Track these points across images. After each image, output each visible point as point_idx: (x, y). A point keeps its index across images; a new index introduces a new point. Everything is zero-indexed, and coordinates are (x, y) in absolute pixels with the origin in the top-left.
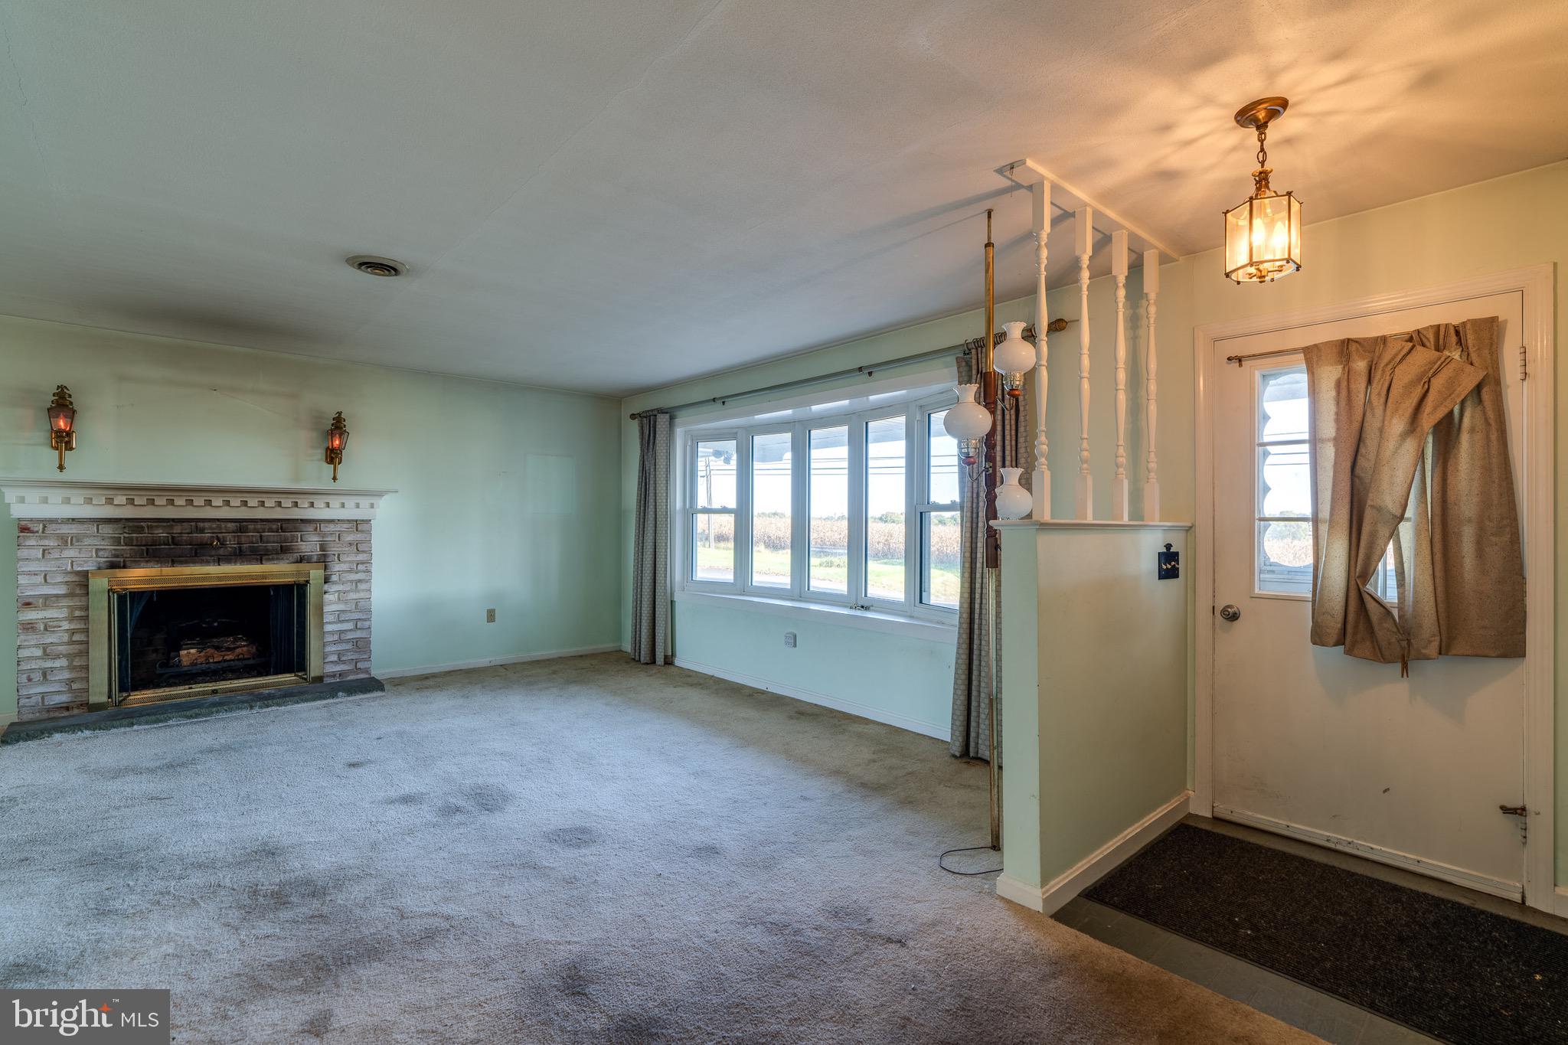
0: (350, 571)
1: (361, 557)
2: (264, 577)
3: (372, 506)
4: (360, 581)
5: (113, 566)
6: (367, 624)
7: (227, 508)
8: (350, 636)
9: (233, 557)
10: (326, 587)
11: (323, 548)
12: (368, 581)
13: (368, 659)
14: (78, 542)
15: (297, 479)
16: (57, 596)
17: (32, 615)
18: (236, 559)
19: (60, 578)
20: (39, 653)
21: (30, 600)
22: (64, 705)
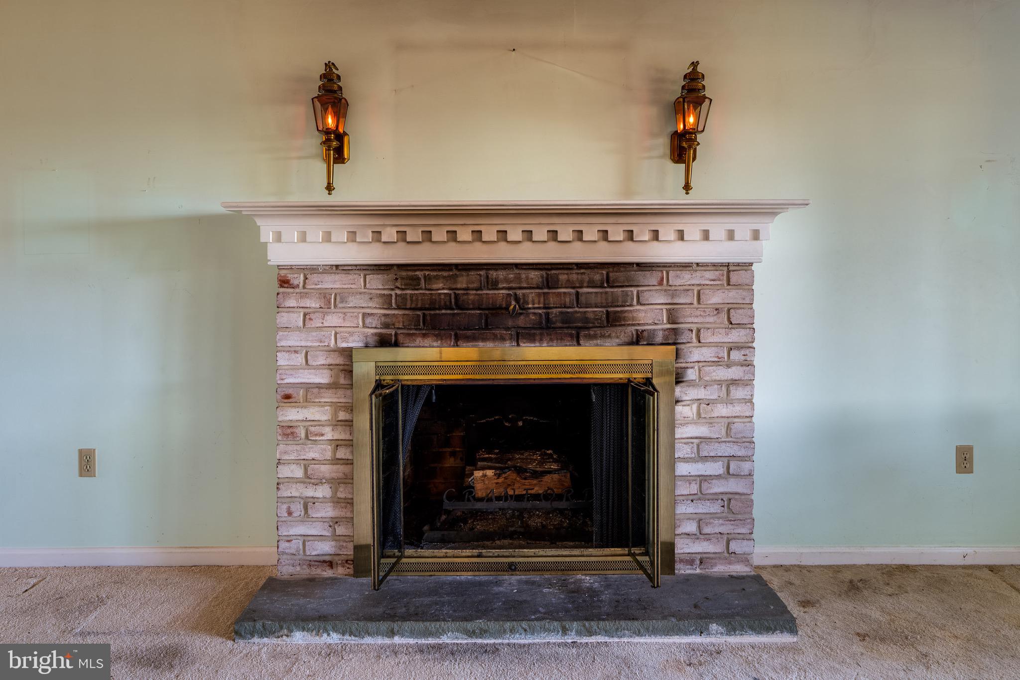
0: (717, 363)
1: (736, 336)
2: (582, 369)
3: (756, 235)
4: (734, 382)
5: (383, 342)
6: (746, 466)
7: (529, 244)
8: (718, 487)
9: (538, 332)
10: (678, 391)
11: (672, 319)
12: (748, 383)
13: (748, 537)
14: (342, 302)
15: (628, 193)
16: (319, 386)
17: (292, 414)
18: (541, 334)
19: (321, 359)
20: (299, 473)
21: (290, 391)
22: (327, 558)
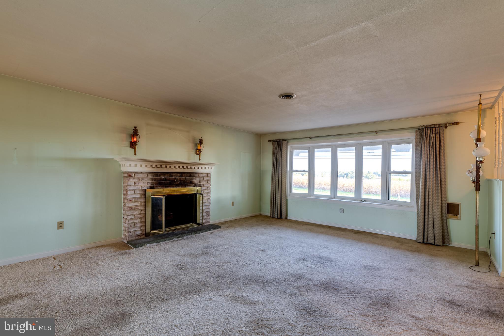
1: (208, 185)
2: (187, 192)
4: (208, 193)
5: (151, 188)
6: (209, 207)
7: (183, 169)
9: (179, 185)
11: (200, 183)
12: (210, 193)
13: (210, 218)
14: (143, 180)
16: (138, 198)
17: (131, 205)
18: (180, 186)
19: (138, 192)
20: (133, 217)
21: (131, 199)
22: (139, 235)
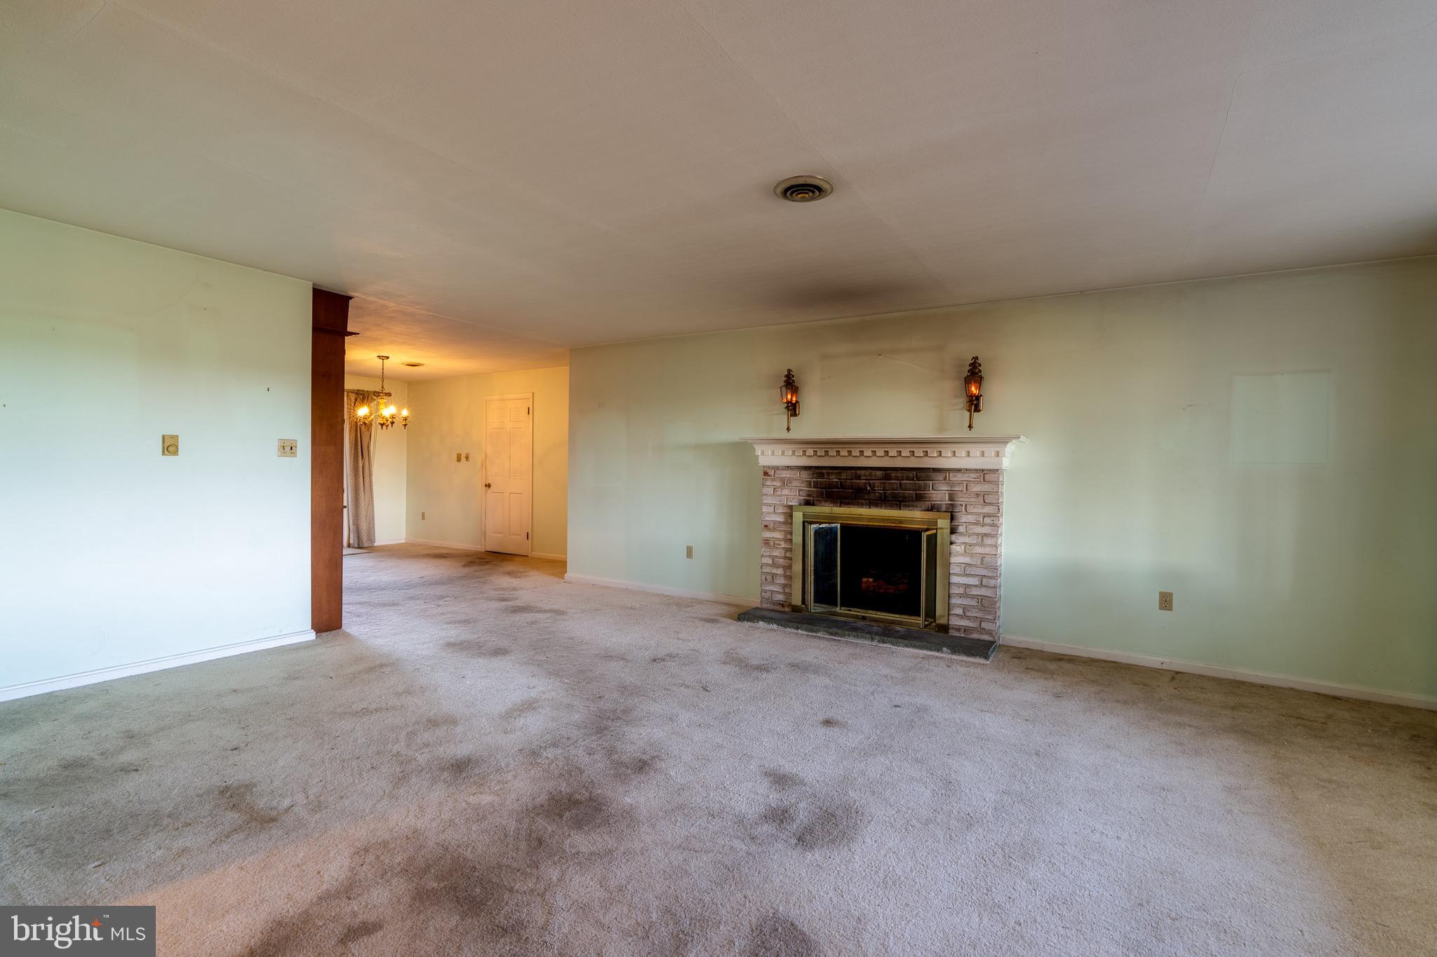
0: (977, 524)
1: (987, 510)
2: (901, 522)
3: (998, 454)
5: (807, 503)
6: (992, 582)
7: (875, 458)
8: (975, 592)
10: (954, 537)
11: (951, 498)
12: (995, 536)
13: (993, 621)
14: (790, 483)
15: (942, 429)
16: (780, 522)
17: (768, 535)
18: (881, 503)
19: (781, 510)
20: (770, 562)
21: (767, 524)
22: (781, 603)
